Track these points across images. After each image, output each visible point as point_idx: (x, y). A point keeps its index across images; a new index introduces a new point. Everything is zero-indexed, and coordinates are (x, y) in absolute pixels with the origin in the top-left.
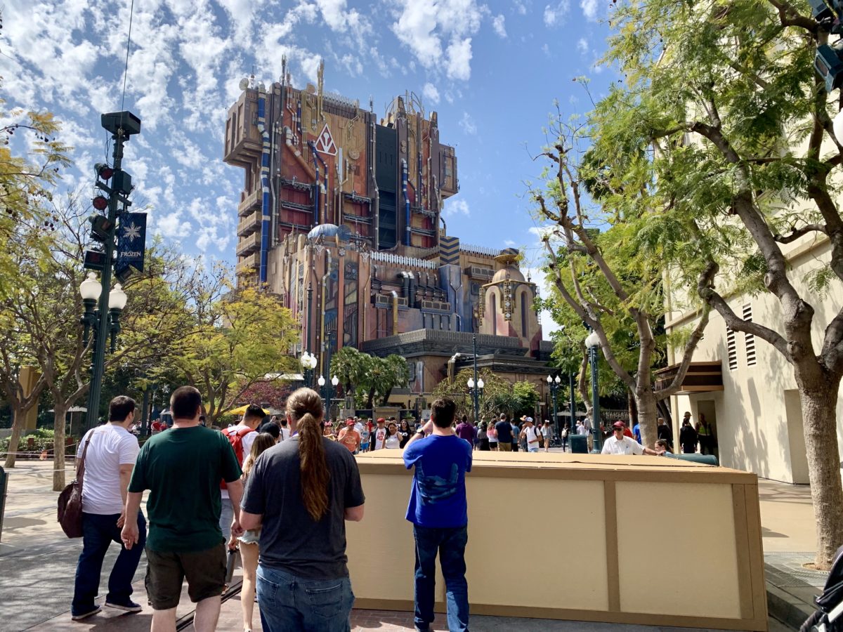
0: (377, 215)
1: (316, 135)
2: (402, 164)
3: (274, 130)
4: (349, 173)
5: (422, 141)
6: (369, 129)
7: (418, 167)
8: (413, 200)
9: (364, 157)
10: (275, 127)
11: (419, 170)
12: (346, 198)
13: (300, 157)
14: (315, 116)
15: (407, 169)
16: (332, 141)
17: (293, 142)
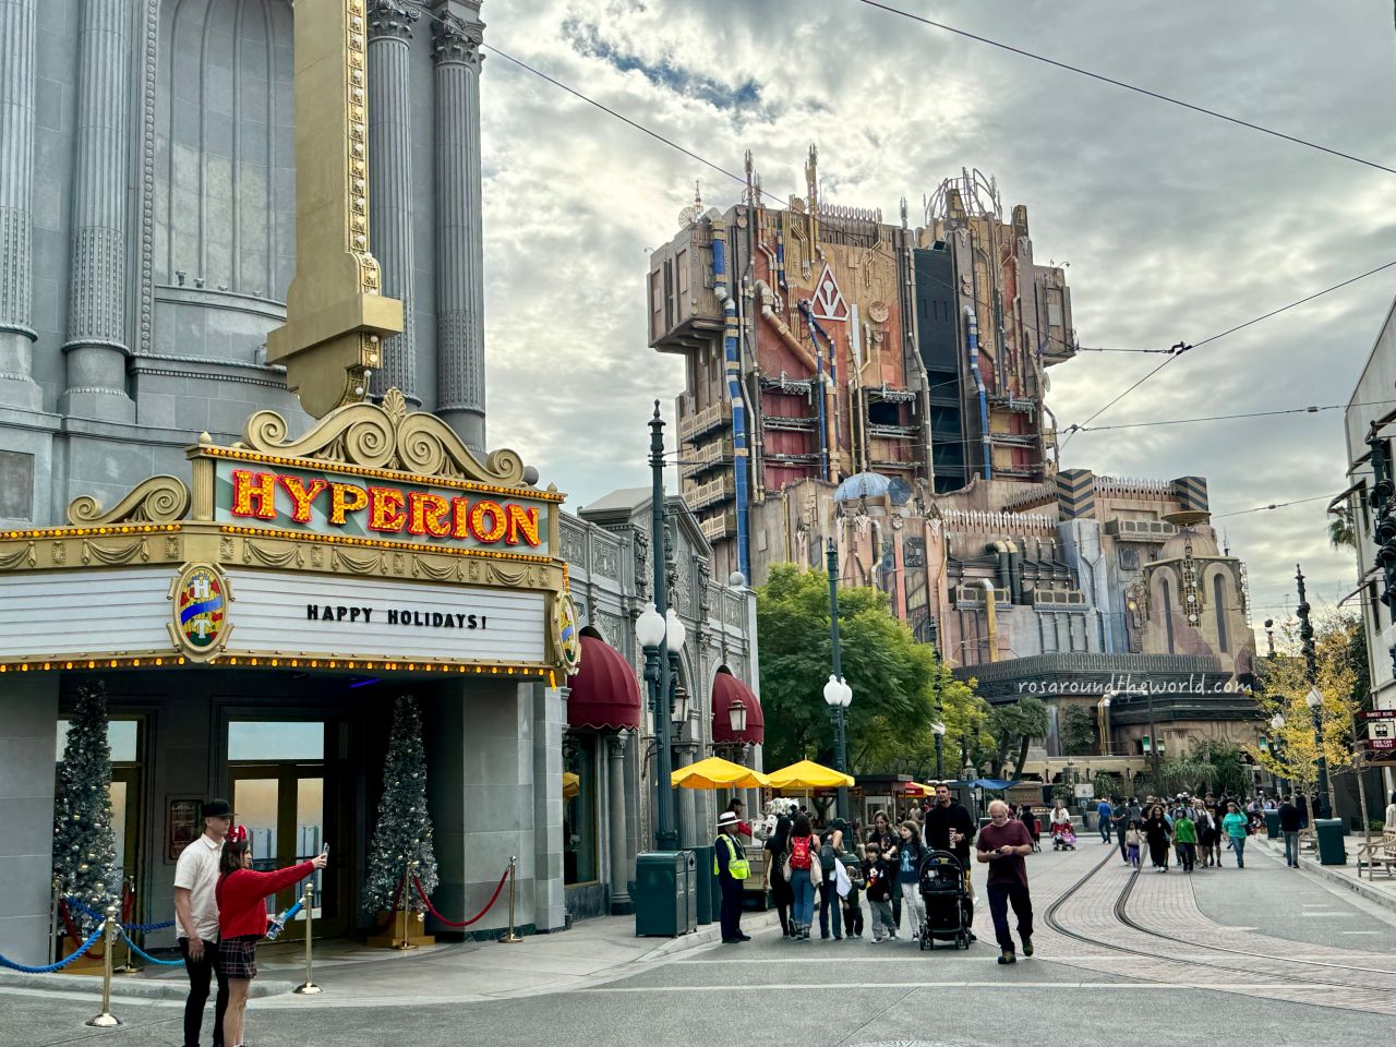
0: (928, 422)
1: (810, 287)
2: (967, 318)
3: (741, 292)
4: (872, 347)
5: (1000, 266)
6: (902, 259)
7: (996, 317)
8: (990, 383)
9: (896, 313)
10: (743, 287)
11: (998, 323)
12: (871, 396)
13: (789, 333)
14: (807, 251)
15: (977, 326)
16: (839, 295)
17: (773, 308)
